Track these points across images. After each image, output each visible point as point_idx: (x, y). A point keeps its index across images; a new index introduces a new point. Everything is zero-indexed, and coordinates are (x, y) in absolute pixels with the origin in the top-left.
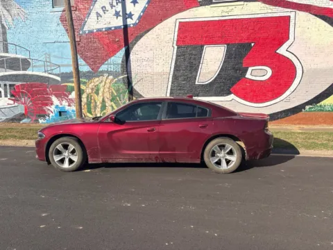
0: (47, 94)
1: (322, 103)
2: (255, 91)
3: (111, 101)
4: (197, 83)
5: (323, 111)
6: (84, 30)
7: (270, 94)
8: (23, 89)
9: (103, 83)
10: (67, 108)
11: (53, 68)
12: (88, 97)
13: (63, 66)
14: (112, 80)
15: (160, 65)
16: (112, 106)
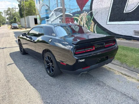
3: (86, 24)
9: (84, 16)
11: (71, 11)
12: (79, 23)
14: (87, 14)
15: (106, 3)
16: (86, 27)
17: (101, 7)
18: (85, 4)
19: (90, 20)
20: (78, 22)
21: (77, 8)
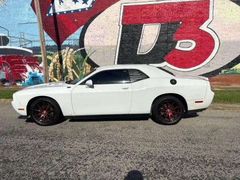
0: (23, 64)
1: (235, 68)
2: (183, 59)
3: (72, 68)
4: (138, 53)
5: (235, 73)
6: (50, 13)
7: (194, 61)
8: (3, 60)
9: (66, 54)
10: (38, 74)
11: (26, 43)
12: (54, 66)
13: (35, 41)
14: (73, 52)
15: (109, 39)
16: (73, 72)
17: (102, 44)
18: (68, 36)
19: (82, 62)
20: (51, 64)
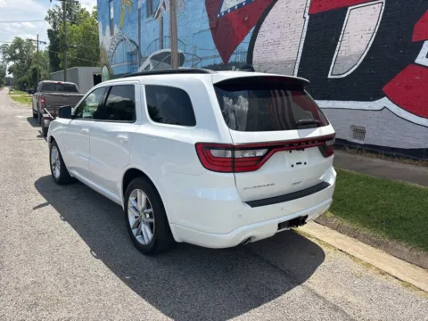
4: (329, 76)
6: (221, 11)
11: (197, 62)
15: (286, 49)
17: (274, 58)
18: (236, 47)
21: (215, 56)
